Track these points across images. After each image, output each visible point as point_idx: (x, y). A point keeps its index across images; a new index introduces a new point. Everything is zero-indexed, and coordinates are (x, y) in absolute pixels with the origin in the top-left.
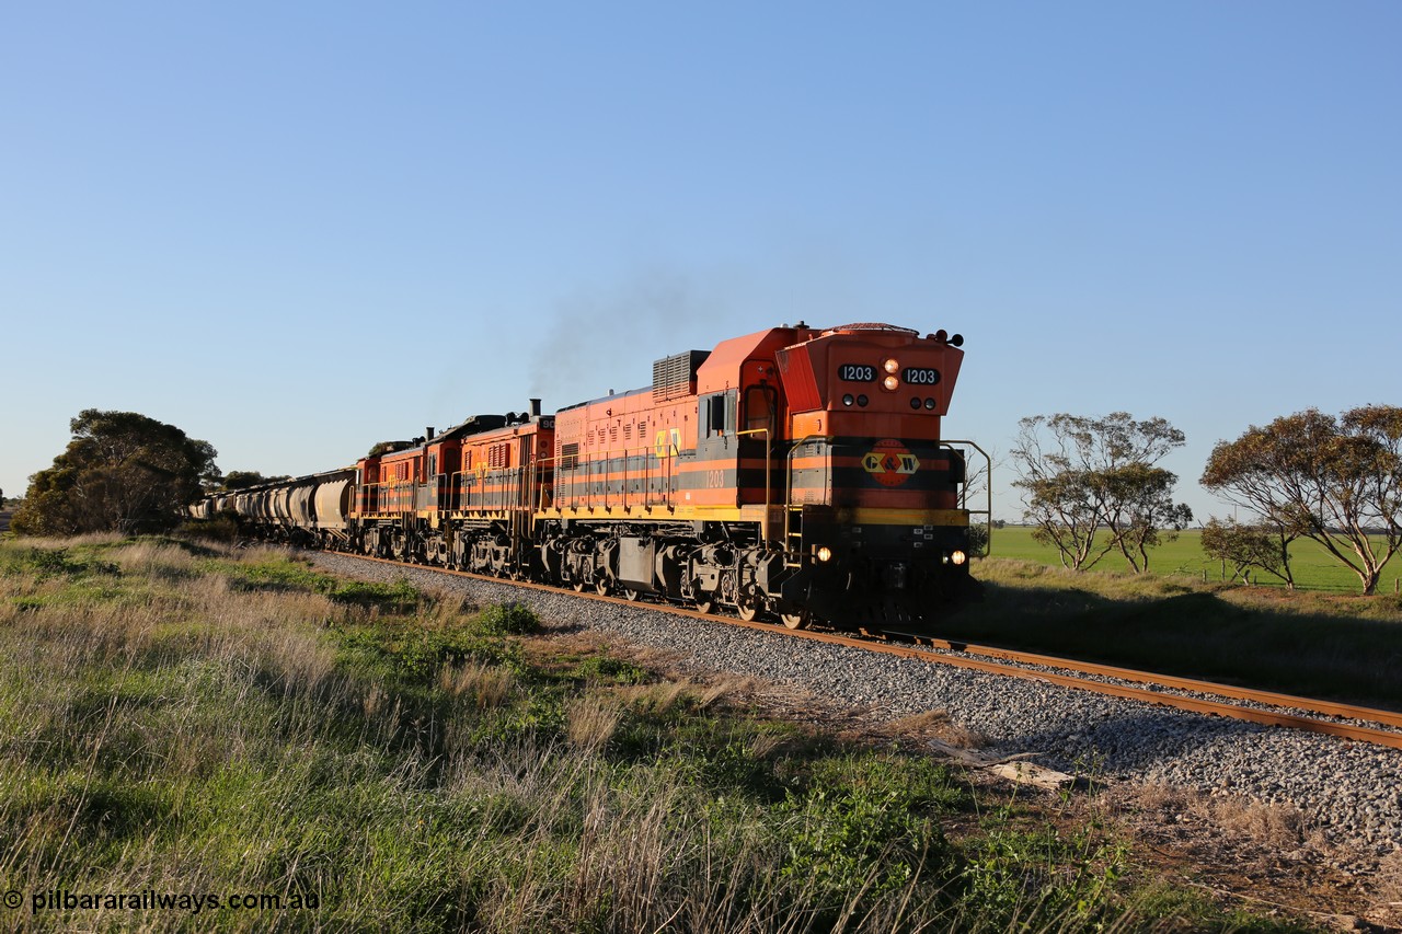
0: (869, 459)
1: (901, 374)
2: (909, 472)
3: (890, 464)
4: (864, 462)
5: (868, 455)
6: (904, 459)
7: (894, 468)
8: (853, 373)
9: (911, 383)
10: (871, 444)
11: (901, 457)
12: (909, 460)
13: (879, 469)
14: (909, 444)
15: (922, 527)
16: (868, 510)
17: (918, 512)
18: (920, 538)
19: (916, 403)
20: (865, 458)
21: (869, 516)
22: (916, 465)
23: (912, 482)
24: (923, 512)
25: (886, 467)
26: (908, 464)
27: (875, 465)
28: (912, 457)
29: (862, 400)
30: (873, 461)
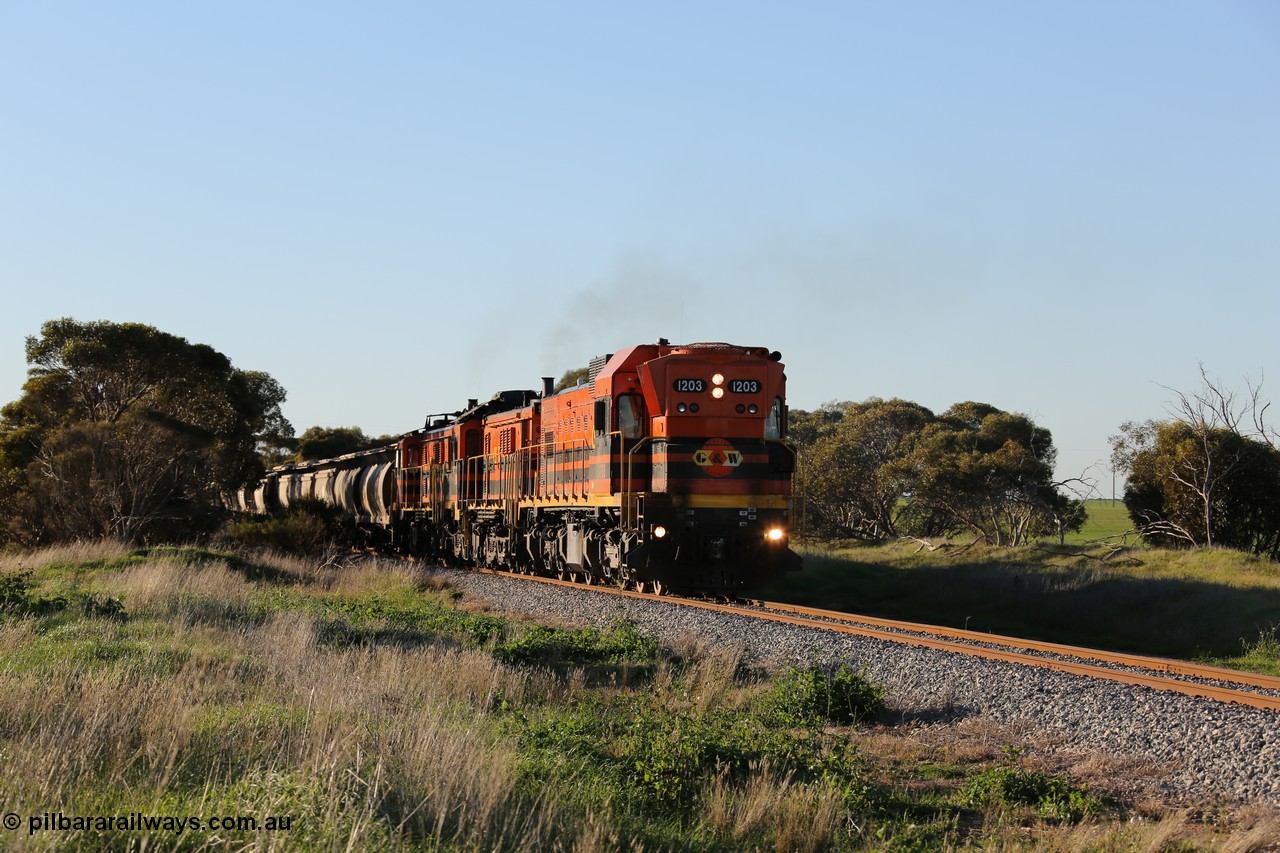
0: (699, 456)
1: (727, 386)
2: (733, 465)
3: (717, 459)
4: (694, 458)
5: (698, 452)
6: (729, 455)
7: (721, 462)
8: (685, 386)
9: (736, 392)
10: (701, 442)
11: (726, 453)
12: (734, 455)
13: (708, 463)
14: (735, 443)
15: (746, 509)
16: (700, 496)
17: (743, 497)
18: (745, 518)
19: (741, 409)
20: (696, 454)
21: (701, 501)
22: (740, 459)
23: (736, 473)
24: (747, 498)
25: (714, 461)
26: (733, 458)
27: (704, 460)
28: (737, 453)
29: (693, 407)
30: (702, 456)
